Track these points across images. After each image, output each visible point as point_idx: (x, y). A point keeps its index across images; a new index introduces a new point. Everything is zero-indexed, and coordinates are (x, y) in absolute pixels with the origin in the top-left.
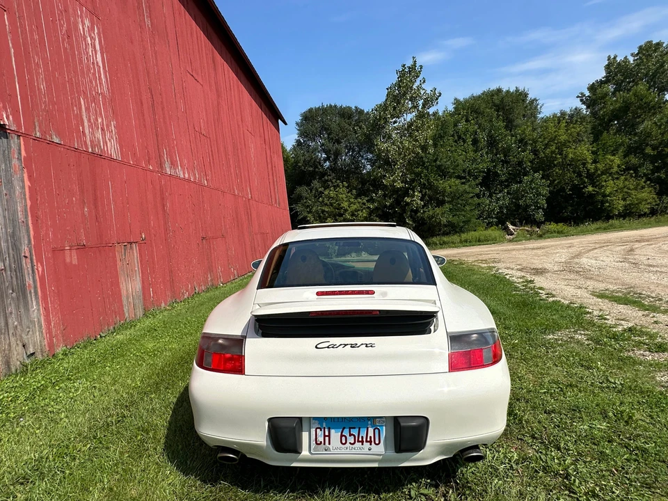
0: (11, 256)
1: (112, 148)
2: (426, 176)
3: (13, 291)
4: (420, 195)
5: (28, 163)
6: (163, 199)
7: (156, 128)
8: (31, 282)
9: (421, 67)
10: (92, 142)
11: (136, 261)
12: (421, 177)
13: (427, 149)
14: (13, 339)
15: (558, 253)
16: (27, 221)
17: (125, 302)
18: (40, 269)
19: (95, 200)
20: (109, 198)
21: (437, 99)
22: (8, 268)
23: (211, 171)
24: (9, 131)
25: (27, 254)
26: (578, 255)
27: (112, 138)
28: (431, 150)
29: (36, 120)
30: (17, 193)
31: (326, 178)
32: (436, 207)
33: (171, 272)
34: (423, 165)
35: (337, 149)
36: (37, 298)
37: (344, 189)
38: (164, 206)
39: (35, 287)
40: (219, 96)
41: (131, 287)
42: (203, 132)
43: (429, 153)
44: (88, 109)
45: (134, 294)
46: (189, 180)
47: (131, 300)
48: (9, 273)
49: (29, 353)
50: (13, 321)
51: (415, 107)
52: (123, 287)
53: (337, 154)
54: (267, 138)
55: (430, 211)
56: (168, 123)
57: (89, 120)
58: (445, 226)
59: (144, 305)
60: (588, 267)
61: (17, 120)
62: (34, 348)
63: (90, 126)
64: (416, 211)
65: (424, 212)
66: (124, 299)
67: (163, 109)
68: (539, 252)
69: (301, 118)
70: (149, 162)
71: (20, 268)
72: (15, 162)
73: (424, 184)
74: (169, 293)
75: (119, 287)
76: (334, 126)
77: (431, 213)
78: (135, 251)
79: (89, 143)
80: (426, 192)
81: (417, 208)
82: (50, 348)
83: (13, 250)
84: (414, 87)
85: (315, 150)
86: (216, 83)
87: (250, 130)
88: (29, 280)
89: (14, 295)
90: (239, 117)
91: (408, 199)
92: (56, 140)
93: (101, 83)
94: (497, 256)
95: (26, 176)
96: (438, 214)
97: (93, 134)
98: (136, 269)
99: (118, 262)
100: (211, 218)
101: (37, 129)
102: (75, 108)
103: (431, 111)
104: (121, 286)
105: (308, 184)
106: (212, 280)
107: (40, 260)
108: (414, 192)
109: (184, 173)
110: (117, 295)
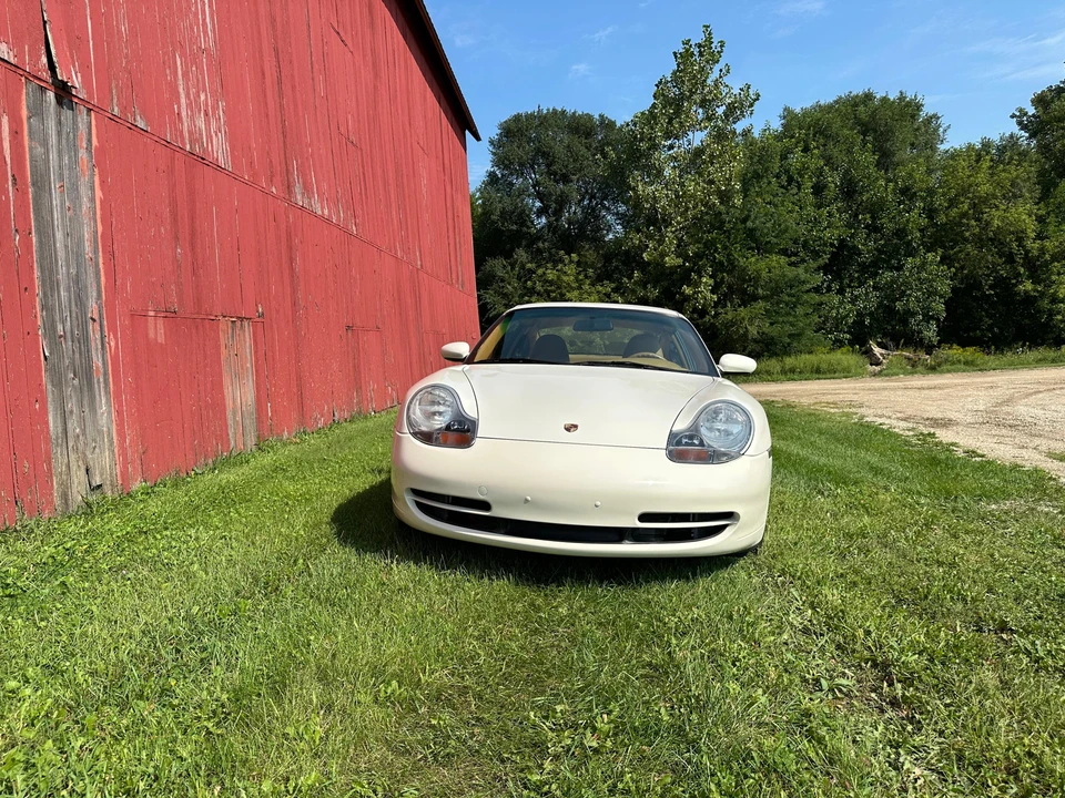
0: (74, 315)
1: (219, 149)
2: (725, 248)
3: (75, 375)
4: (711, 282)
5: (100, 159)
6: (290, 248)
7: (283, 121)
8: (100, 364)
9: (722, 45)
10: (190, 133)
11: (248, 351)
12: (716, 250)
13: (729, 198)
14: (73, 457)
15: (969, 396)
16: (97, 258)
17: (230, 422)
18: (112, 344)
19: (193, 234)
20: (212, 236)
21: (751, 105)
22: (69, 335)
23: (363, 210)
24: (76, 100)
25: (96, 317)
26: (1009, 401)
27: (220, 132)
28: (738, 201)
29: (113, 85)
30: (84, 208)
31: (541, 245)
32: (740, 306)
33: (299, 378)
34: (720, 228)
35: (562, 192)
36: (107, 393)
37: (573, 266)
38: (291, 260)
39: (106, 374)
40: (376, 75)
41: (240, 394)
42: (352, 138)
43: (733, 206)
44: (185, 75)
45: (244, 408)
46: (329, 220)
47: (239, 418)
48: (70, 343)
49: (94, 484)
50: (74, 426)
51: (709, 119)
52: (228, 392)
53: (563, 201)
54: (447, 162)
55: (728, 314)
56: (301, 114)
57: (188, 96)
58: (755, 341)
59: (259, 429)
60: (1030, 420)
61: (86, 82)
62: (101, 476)
63: (189, 105)
64: (703, 313)
65: (717, 314)
66: (229, 415)
67: (293, 87)
68: (933, 393)
69: (499, 131)
70: (271, 181)
71: (84, 339)
72: (83, 154)
73: (721, 263)
74: (294, 415)
75: (222, 393)
76: (559, 150)
77: (729, 317)
78: (247, 334)
79: (186, 135)
80: (723, 277)
81: (704, 305)
82: (123, 480)
83: (76, 305)
84: (709, 82)
85: (522, 192)
86: (373, 51)
87: (422, 144)
88: (97, 361)
89: (76, 382)
90: (407, 118)
91: (688, 290)
92: (141, 124)
93: (205, 32)
94: (855, 398)
95: (97, 179)
96: (743, 319)
97: (192, 118)
98: (248, 365)
99: (223, 348)
100: (360, 293)
101: (115, 101)
102: (168, 72)
103: (739, 127)
104: (226, 391)
105: (508, 255)
106: (358, 403)
107: (112, 328)
108: (700, 277)
109: (322, 208)
110: (219, 406)
